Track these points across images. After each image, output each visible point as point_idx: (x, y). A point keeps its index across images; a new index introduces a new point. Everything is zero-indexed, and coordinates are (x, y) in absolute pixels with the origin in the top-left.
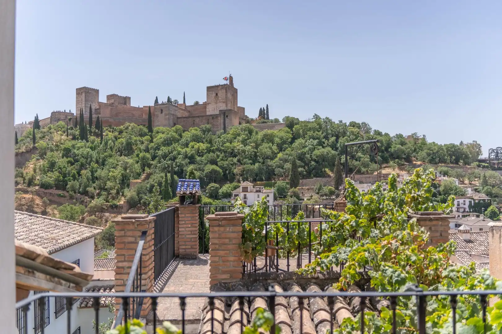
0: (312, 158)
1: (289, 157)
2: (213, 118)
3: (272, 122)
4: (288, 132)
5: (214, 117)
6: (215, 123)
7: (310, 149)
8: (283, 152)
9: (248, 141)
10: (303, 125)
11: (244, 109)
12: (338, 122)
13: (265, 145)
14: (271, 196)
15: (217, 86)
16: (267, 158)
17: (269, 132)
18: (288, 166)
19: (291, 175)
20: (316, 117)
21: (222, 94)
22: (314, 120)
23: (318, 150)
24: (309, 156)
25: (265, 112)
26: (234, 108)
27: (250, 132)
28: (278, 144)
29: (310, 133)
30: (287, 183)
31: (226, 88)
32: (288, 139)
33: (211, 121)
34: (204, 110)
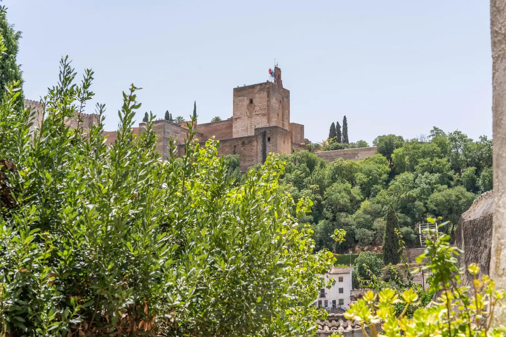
0: (427, 208)
1: (382, 207)
2: (243, 144)
3: (353, 146)
4: (382, 162)
5: (246, 141)
6: (246, 153)
7: (423, 192)
8: (371, 199)
9: (306, 180)
10: (411, 146)
11: (302, 127)
12: (479, 140)
13: (338, 186)
14: (348, 279)
15: (253, 87)
16: (341, 210)
17: (346, 163)
18: (380, 223)
19: (386, 239)
20: (436, 131)
21: (260, 100)
22: (431, 138)
23: (440, 191)
24: (422, 204)
25: (341, 129)
26: (283, 124)
27: (311, 165)
28: (361, 185)
29: (424, 162)
30: (379, 256)
31: (268, 88)
32: (380, 175)
33: (240, 148)
34: (228, 131)
